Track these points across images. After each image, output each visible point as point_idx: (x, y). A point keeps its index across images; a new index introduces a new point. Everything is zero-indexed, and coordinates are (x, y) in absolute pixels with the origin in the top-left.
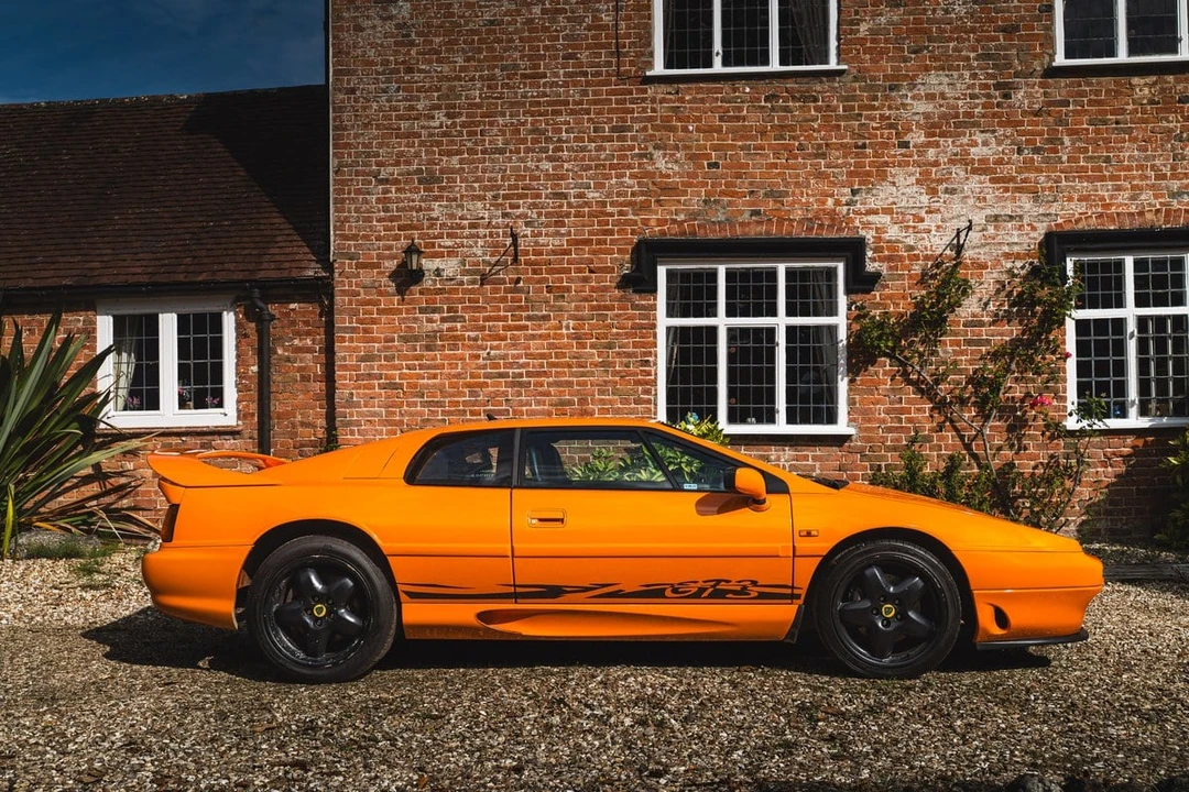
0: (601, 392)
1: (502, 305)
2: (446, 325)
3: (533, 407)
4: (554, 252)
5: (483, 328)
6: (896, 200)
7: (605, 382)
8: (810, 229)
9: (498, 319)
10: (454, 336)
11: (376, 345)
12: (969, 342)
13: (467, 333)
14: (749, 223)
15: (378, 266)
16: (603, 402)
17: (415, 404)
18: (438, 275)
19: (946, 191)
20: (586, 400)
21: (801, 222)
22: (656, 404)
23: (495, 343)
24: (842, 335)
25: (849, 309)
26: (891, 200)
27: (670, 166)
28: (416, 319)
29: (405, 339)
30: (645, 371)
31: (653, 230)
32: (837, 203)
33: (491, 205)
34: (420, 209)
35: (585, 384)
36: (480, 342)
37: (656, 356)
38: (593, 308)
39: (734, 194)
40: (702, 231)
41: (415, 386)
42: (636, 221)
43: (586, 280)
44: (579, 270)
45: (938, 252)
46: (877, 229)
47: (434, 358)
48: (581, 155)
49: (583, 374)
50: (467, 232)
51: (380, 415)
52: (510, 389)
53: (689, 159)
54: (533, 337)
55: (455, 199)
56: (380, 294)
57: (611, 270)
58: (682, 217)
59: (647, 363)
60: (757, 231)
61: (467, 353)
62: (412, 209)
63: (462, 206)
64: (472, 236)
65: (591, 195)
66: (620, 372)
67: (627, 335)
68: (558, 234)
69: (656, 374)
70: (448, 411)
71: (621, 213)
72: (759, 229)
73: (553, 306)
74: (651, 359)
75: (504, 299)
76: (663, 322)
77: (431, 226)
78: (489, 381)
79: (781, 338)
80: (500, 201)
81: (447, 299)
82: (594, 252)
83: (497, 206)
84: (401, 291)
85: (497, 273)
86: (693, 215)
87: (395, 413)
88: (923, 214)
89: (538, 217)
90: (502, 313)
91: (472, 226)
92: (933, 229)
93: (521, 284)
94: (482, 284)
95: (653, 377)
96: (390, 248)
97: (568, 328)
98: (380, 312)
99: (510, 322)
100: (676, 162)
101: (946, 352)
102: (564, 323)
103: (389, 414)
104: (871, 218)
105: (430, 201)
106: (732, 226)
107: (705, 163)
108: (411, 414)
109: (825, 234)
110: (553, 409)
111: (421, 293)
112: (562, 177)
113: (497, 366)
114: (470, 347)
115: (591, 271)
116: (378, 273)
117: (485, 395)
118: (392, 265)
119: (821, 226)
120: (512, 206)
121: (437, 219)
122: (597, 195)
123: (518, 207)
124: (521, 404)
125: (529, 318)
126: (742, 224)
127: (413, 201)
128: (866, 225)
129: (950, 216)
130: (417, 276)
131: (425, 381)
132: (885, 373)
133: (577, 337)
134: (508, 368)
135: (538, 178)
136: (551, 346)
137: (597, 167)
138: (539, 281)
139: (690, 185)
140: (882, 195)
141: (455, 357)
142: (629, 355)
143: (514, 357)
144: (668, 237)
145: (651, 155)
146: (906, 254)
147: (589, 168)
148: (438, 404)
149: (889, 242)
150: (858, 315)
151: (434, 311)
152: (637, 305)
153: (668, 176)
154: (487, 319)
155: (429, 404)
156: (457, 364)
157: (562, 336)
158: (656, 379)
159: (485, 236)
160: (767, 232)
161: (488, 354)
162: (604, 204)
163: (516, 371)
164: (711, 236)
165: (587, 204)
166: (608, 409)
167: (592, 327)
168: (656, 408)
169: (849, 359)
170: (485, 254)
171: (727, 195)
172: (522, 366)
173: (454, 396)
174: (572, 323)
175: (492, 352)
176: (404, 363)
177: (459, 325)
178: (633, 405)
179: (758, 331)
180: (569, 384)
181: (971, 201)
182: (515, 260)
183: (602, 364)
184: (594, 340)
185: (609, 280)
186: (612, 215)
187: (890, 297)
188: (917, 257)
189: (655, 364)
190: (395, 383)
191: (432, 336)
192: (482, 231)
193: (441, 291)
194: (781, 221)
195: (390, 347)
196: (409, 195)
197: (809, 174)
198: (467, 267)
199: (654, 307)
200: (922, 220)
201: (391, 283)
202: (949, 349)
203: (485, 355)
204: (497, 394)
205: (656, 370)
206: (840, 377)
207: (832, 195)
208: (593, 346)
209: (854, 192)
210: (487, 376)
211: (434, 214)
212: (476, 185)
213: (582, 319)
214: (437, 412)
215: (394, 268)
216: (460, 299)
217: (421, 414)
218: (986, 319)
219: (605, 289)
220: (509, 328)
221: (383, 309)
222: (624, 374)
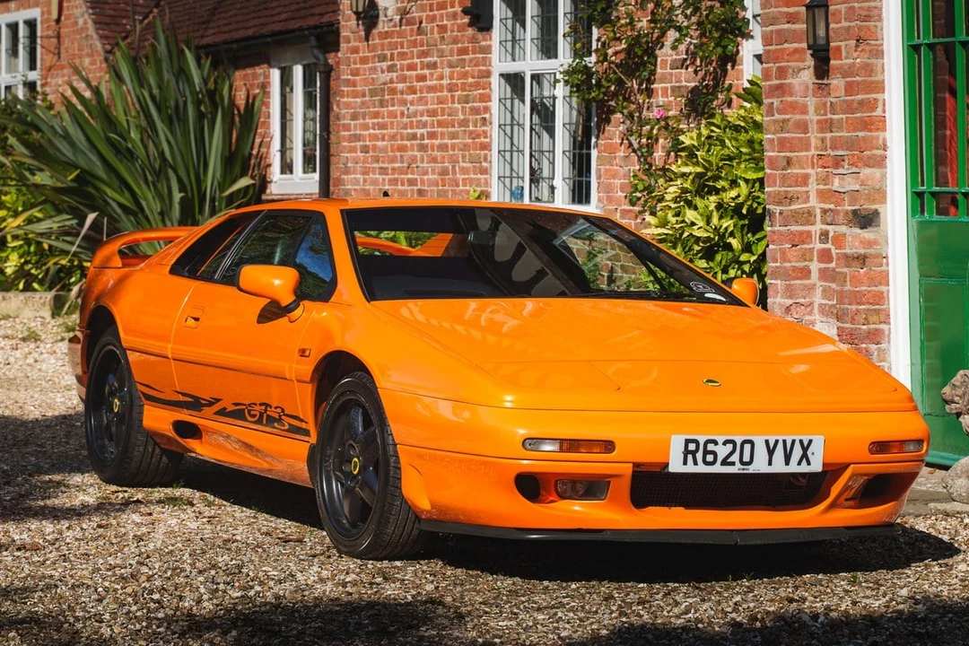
0: (463, 158)
5: (406, 79)
7: (465, 145)
9: (414, 67)
10: (392, 90)
13: (399, 85)
16: (464, 170)
23: (412, 97)
28: (376, 70)
29: (371, 93)
30: (485, 132)
36: (405, 96)
37: (491, 113)
38: (459, 52)
41: (376, 149)
47: (384, 116)
52: (418, 154)
54: (429, 89)
59: (485, 121)
61: (399, 110)
67: (476, 86)
69: (491, 135)
73: (439, 51)
74: (487, 116)
75: (416, 43)
76: (497, 68)
79: (559, 87)
90: (415, 60)
95: (487, 140)
97: (446, 77)
99: (419, 71)
102: (445, 71)
110: (439, 179)
111: (378, 37)
113: (412, 125)
114: (401, 102)
117: (407, 161)
124: (424, 172)
125: (428, 66)
130: (375, 16)
131: (380, 143)
133: (452, 88)
134: (417, 127)
136: (438, 100)
138: (433, 20)
141: (393, 114)
142: (476, 111)
151: (384, 58)
156: (394, 123)
157: (443, 87)
158: (491, 140)
163: (421, 131)
166: (466, 180)
167: (458, 77)
169: (596, 115)
172: (425, 125)
173: (393, 161)
174: (448, 71)
175: (410, 108)
176: (370, 121)
177: (395, 75)
178: (479, 176)
183: (463, 123)
184: (460, 92)
189: (491, 123)
190: (367, 146)
191: (383, 88)
193: (387, 35)
195: (364, 103)
199: (488, 50)
203: (407, 112)
204: (412, 160)
205: (491, 130)
208: (459, 100)
210: (407, 137)
213: (453, 65)
220: (418, 78)
222: (474, 135)
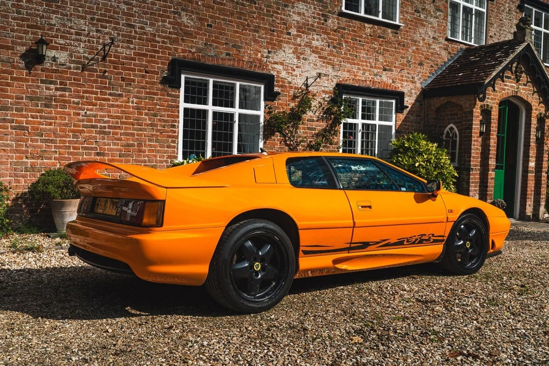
0: (150, 140)
1: (95, 85)
2: (58, 93)
3: (112, 147)
4: (126, 58)
5: (82, 97)
6: (285, 59)
7: (152, 135)
8: (251, 67)
9: (92, 93)
10: (64, 100)
11: (10, 100)
12: (309, 129)
13: (72, 99)
14: (225, 59)
15: (12, 49)
16: (150, 146)
17: (37, 141)
18: (54, 61)
19: (303, 59)
20: (141, 144)
21: (247, 62)
22: (177, 149)
23: (90, 107)
24: (262, 120)
25: (265, 108)
26: (283, 59)
27: (189, 21)
28: (38, 87)
29: (31, 99)
30: (173, 131)
31: (180, 55)
32: (262, 56)
33: (89, 23)
34: (42, 17)
35: (141, 135)
36: (80, 106)
37: (179, 123)
38: (147, 93)
39: (218, 43)
40: (203, 60)
41: (37, 129)
42: (171, 48)
43: (143, 76)
44: (140, 71)
45: (299, 86)
46: (278, 71)
47: (50, 113)
48: (143, 5)
49: (140, 130)
50: (74, 37)
51: (11, 146)
52: (98, 135)
53: (198, 20)
54: (113, 106)
55: (67, 15)
56: (14, 67)
57: (157, 73)
58: (194, 50)
59: (174, 126)
60: (228, 64)
61: (72, 112)
62: (37, 15)
63: (71, 21)
64: (77, 40)
65: (148, 29)
66: (160, 130)
67: (165, 110)
68: (128, 48)
69: (178, 133)
70: (59, 146)
71: (163, 42)
72: (229, 63)
73: (125, 89)
74: (176, 124)
75: (96, 82)
76: (183, 105)
77: (50, 29)
78: (85, 129)
79: (236, 118)
80: (95, 22)
81: (60, 76)
82: (148, 62)
83: (93, 25)
84: (29, 67)
85: (92, 65)
86: (199, 50)
87: (22, 145)
88: (295, 68)
89: (118, 36)
90: (94, 90)
91: (77, 34)
92: (298, 75)
93: (107, 74)
94: (83, 70)
95: (176, 134)
96: (21, 38)
97: (133, 102)
98: (12, 78)
99: (99, 96)
100: (192, 20)
101: (300, 132)
102: (131, 100)
103: (17, 145)
104: (275, 66)
105: (49, 13)
106: (217, 59)
107: (206, 23)
108: (34, 147)
109: (257, 71)
110: (122, 148)
111: (42, 70)
112: (132, 16)
113: (90, 121)
114: (75, 108)
115: (146, 72)
116: (12, 53)
117: (83, 138)
118: (23, 49)
119: (255, 66)
120: (102, 27)
121: (54, 25)
122: (151, 29)
123: (106, 28)
124: (105, 144)
125: (110, 94)
126: (222, 59)
127: (38, 10)
128: (274, 69)
129: (304, 70)
130: (40, 59)
131: (44, 126)
132: (277, 140)
133: (138, 108)
134: (97, 123)
135: (118, 13)
136: (123, 112)
137: (151, 14)
138: (117, 74)
139: (199, 34)
140: (280, 56)
141: (64, 113)
142: (165, 121)
143: (101, 116)
144: (187, 60)
145: (180, 14)
146: (288, 85)
147: (146, 13)
148: (52, 141)
149: (282, 78)
150: (268, 112)
151: (51, 83)
152: (170, 94)
153: (188, 27)
154: (85, 92)
155: (46, 141)
156: (65, 117)
157: (129, 107)
158: (178, 135)
159: (85, 41)
160: (233, 65)
161: (86, 113)
162: (154, 35)
163: (102, 125)
164: (207, 63)
165: (145, 33)
166: (153, 150)
167: (146, 104)
168: (177, 151)
169: (264, 132)
170: (85, 52)
171: (216, 43)
172: (106, 122)
173: (62, 137)
174: (135, 100)
175: (88, 112)
176: (30, 114)
177: (67, 94)
178: (166, 149)
179: (227, 114)
180: (133, 135)
181: (312, 65)
182: (104, 59)
183: (152, 125)
184: (147, 111)
185: (156, 78)
186: (158, 42)
187: (281, 104)
188: (291, 87)
189: (178, 127)
190: (23, 126)
191: (49, 99)
192: (83, 38)
193: (56, 71)
194: (239, 60)
195: (20, 103)
196: (35, 6)
197: (251, 39)
198: (73, 59)
199: (178, 96)
200: (294, 70)
201: (21, 61)
202: (302, 131)
203: (83, 114)
204: (90, 137)
205: (178, 130)
206: (260, 140)
207: (260, 52)
208: (146, 114)
209: (269, 52)
210: (84, 126)
211: (53, 22)
212: (80, 9)
213: (141, 98)
214: (52, 146)
215: (24, 52)
216: (68, 78)
217: (40, 147)
218: (315, 119)
219: (154, 83)
220: (99, 99)
221: (16, 78)
222: (162, 131)
